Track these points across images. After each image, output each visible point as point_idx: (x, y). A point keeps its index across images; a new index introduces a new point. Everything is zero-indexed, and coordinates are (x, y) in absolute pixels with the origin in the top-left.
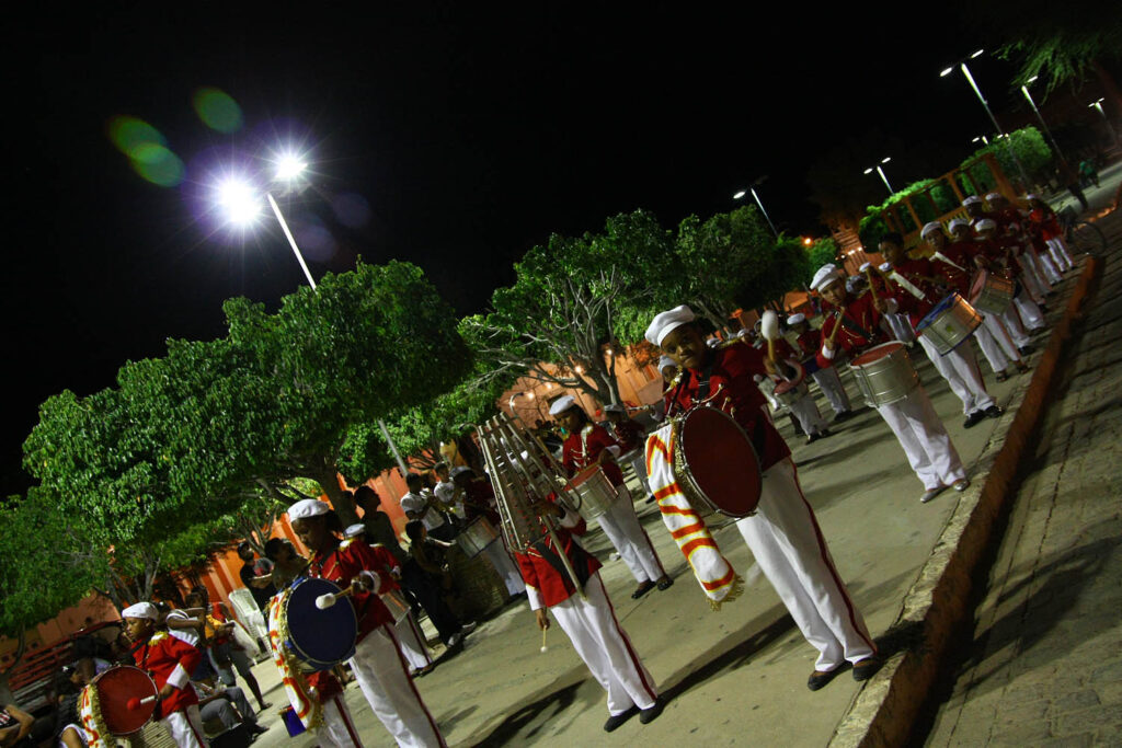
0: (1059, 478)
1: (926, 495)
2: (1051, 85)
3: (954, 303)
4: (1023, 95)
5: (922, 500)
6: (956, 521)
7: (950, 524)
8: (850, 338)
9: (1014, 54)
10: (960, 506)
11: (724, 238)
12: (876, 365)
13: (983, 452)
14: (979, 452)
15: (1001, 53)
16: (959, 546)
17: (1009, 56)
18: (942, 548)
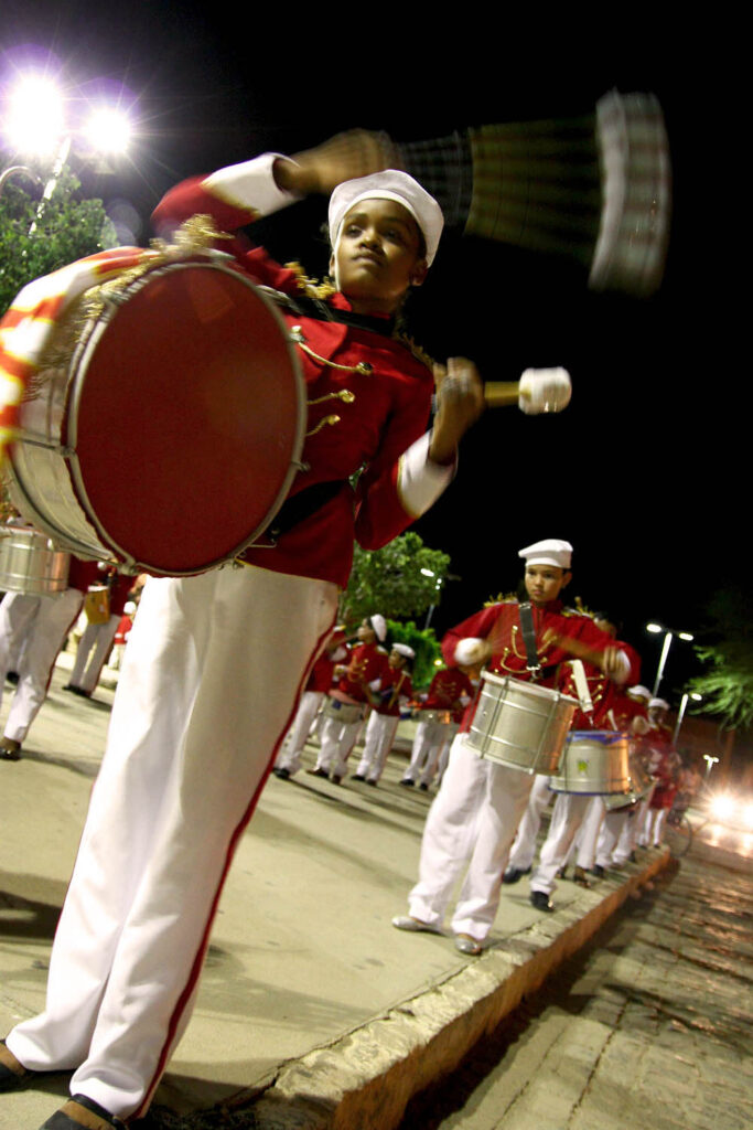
0: (603, 1050)
1: (405, 919)
2: (710, 707)
3: (615, 744)
4: (680, 702)
5: (396, 921)
6: (448, 994)
7: (437, 991)
8: (511, 648)
9: (710, 662)
10: (461, 977)
11: (403, 557)
12: (524, 694)
13: (520, 932)
14: (517, 928)
15: (702, 653)
16: (435, 1039)
17: (706, 660)
18: (407, 1020)
